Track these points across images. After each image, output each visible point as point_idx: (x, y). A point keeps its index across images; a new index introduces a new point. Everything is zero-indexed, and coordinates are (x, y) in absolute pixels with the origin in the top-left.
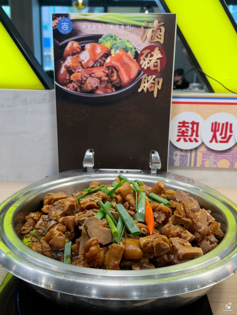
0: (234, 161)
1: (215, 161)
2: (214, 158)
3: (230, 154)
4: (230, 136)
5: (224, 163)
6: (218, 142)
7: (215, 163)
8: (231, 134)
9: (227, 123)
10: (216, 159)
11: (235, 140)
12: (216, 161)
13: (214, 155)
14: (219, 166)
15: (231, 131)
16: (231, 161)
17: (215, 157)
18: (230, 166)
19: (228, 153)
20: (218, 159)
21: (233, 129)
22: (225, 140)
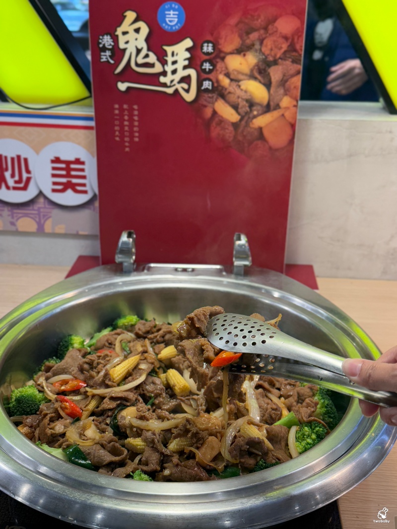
0: (42, 221)
1: (12, 220)
2: (9, 215)
3: (33, 210)
4: (28, 179)
5: (26, 223)
6: (11, 188)
7: (13, 224)
8: (29, 175)
9: (19, 157)
10: (13, 217)
11: (38, 187)
12: (14, 220)
13: (9, 211)
14: (20, 229)
15: (28, 171)
16: (37, 220)
17: (10, 213)
18: (38, 229)
19: (31, 208)
20: (16, 216)
21: (31, 168)
22: (22, 185)
